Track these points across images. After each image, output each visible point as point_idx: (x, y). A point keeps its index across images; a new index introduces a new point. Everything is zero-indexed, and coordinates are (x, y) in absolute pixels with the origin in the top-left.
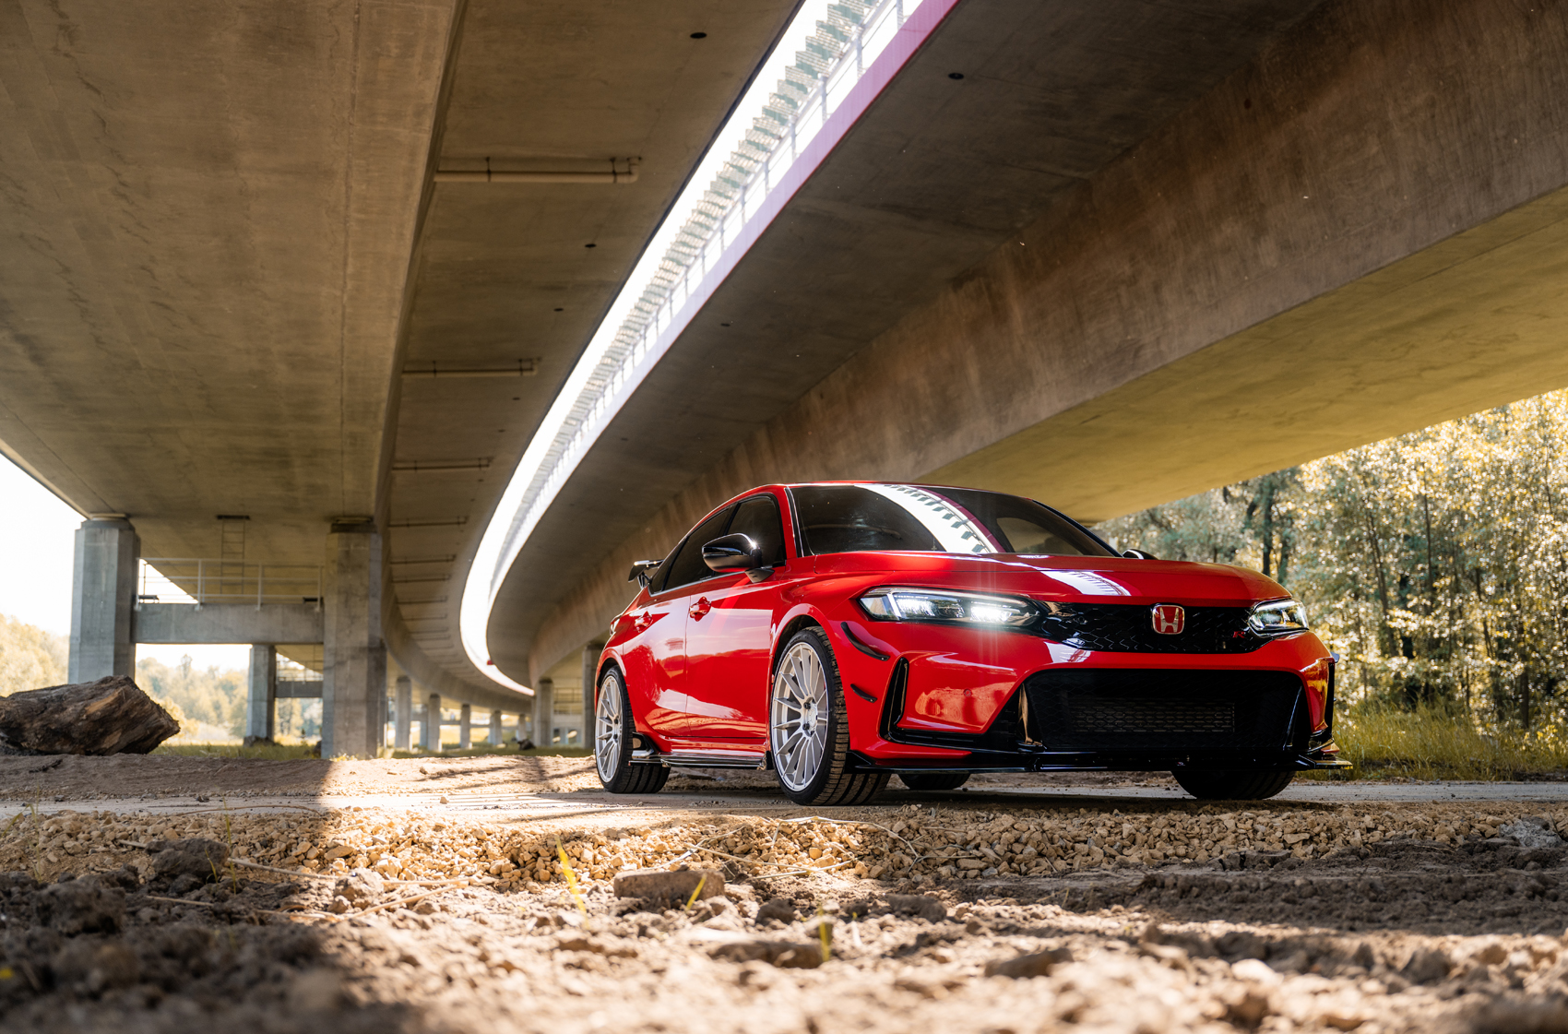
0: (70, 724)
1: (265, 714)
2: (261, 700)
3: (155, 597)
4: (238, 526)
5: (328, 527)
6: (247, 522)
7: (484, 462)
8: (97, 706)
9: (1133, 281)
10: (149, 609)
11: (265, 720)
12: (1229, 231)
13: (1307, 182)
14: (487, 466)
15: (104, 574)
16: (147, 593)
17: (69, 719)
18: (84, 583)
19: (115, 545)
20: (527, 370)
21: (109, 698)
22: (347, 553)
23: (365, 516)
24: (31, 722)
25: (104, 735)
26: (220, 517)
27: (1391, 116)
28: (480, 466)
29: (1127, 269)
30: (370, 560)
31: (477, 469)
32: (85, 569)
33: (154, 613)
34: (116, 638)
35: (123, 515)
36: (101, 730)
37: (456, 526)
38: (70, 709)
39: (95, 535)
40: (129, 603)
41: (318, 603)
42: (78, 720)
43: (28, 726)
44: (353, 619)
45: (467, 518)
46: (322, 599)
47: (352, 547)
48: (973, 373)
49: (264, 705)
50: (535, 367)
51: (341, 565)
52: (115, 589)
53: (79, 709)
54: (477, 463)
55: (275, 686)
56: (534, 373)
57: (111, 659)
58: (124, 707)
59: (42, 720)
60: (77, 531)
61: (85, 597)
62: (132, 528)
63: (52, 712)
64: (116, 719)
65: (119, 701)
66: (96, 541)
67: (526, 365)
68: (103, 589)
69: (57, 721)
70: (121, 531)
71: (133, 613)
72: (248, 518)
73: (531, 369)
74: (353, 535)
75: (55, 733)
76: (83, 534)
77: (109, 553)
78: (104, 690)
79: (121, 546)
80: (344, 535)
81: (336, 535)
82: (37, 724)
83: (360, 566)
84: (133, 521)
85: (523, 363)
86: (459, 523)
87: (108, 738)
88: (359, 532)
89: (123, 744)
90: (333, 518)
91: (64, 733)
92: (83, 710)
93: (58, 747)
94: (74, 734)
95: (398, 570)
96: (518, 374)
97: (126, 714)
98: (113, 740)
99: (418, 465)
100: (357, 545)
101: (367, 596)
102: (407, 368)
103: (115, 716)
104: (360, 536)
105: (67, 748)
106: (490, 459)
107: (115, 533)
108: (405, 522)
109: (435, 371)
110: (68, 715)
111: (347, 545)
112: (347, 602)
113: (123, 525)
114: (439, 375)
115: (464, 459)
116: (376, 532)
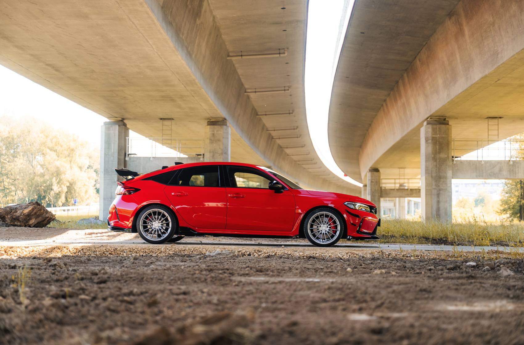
3: (135, 154)
4: (169, 122)
5: (205, 123)
6: (172, 120)
7: (287, 88)
8: (26, 211)
9: (493, 24)
10: (132, 160)
12: (514, 8)
14: (288, 90)
15: (113, 145)
16: (132, 153)
17: (18, 215)
18: (105, 149)
19: (117, 132)
20: (282, 53)
21: (30, 208)
22: (213, 134)
23: (222, 118)
24: (7, 216)
25: (30, 220)
26: (161, 119)
28: (285, 90)
29: (491, 19)
30: (223, 138)
31: (283, 92)
32: (105, 142)
33: (134, 161)
35: (121, 119)
36: (28, 218)
37: (288, 115)
38: (19, 212)
39: (109, 128)
40: (123, 157)
41: (202, 156)
42: (21, 215)
43: (6, 217)
45: (293, 111)
46: (204, 155)
47: (215, 132)
50: (286, 52)
51: (211, 140)
52: (117, 151)
53: (21, 212)
54: (283, 89)
56: (286, 54)
58: (35, 211)
59: (10, 215)
60: (102, 126)
61: (105, 154)
62: (125, 125)
63: (13, 213)
64: (33, 215)
65: (33, 209)
66: (109, 131)
67: (282, 51)
68: (113, 151)
69: (15, 215)
70: (119, 126)
71: (125, 161)
72: (173, 119)
73: (284, 53)
74: (216, 127)
75: (15, 219)
76: (104, 127)
77: (115, 135)
78: (29, 206)
79: (119, 132)
80: (212, 126)
81: (209, 126)
82: (9, 216)
83: (219, 140)
84: (125, 121)
85: (280, 51)
86: (289, 113)
87: (31, 221)
88: (219, 125)
89: (36, 223)
90: (208, 119)
91: (17, 219)
92: (22, 212)
93: (16, 223)
94: (20, 220)
95: (274, 134)
96: (278, 55)
97: (36, 213)
98: (33, 221)
99: (257, 90)
100: (217, 131)
101: (222, 154)
102: (231, 54)
103: (32, 214)
104: (219, 127)
105: (19, 224)
106: (289, 87)
107: (117, 127)
108: (265, 113)
109: (242, 56)
110: (18, 214)
111: (213, 131)
112: (213, 156)
113: (121, 123)
114: (243, 57)
115: (277, 87)
116: (226, 125)
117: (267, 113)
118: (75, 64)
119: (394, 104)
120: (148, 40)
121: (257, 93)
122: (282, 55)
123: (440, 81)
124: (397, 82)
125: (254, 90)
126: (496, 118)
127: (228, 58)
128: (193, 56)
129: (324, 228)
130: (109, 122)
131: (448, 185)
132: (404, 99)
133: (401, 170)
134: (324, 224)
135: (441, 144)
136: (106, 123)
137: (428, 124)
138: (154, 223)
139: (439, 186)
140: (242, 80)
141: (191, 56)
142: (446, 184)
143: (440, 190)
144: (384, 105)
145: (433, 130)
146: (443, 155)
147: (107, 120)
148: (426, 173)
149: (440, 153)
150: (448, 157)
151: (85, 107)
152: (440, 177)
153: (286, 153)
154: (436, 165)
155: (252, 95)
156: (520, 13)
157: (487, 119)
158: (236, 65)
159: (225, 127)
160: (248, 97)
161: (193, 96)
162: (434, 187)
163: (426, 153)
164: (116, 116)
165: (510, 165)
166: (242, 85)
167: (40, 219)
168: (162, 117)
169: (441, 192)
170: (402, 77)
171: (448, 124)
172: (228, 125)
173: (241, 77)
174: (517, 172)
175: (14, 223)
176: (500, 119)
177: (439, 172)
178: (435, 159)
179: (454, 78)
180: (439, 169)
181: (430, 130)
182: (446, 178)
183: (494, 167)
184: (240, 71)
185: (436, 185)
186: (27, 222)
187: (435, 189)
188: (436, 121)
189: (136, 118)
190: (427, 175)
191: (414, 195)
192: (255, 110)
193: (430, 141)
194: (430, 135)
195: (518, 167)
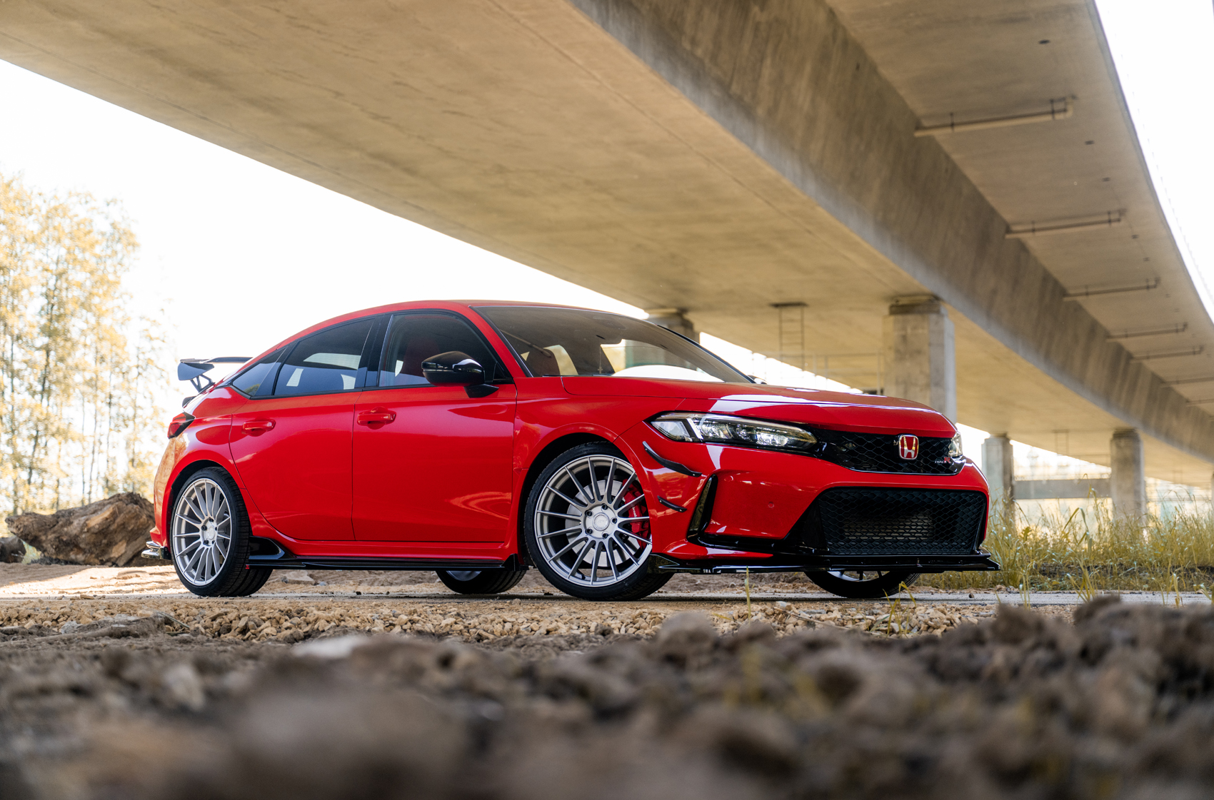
0: (76, 536)
4: (794, 314)
5: (885, 309)
6: (804, 308)
8: (96, 521)
14: (1119, 220)
17: (75, 532)
20: (1059, 111)
21: (106, 513)
22: (904, 338)
23: (927, 295)
24: (45, 534)
25: (110, 544)
26: (776, 306)
28: (1110, 221)
30: (930, 344)
31: (1106, 226)
36: (105, 541)
37: (1145, 291)
38: (76, 523)
42: (82, 532)
43: (43, 538)
45: (1157, 280)
46: (883, 391)
47: (909, 331)
51: (898, 351)
53: (82, 522)
54: (1106, 218)
56: (1069, 114)
58: (119, 520)
59: (54, 532)
62: (686, 325)
63: (62, 526)
64: (115, 531)
65: (114, 515)
69: (66, 533)
72: (804, 304)
73: (1065, 111)
74: (910, 317)
75: (67, 544)
78: (104, 505)
80: (900, 317)
81: (892, 318)
82: (51, 536)
83: (919, 352)
84: (690, 316)
86: (1148, 287)
87: (114, 549)
88: (921, 313)
89: (130, 553)
90: (892, 298)
91: (73, 544)
92: (85, 524)
93: (72, 556)
94: (82, 546)
95: (1131, 345)
96: (1048, 118)
97: (123, 526)
98: (121, 549)
99: (1037, 226)
100: (915, 328)
101: (928, 386)
102: (925, 123)
103: (112, 528)
104: (919, 317)
105: (81, 557)
106: (1122, 212)
108: (1084, 291)
109: (952, 125)
110: (74, 528)
111: (904, 328)
112: (906, 392)
113: (676, 320)
115: (1090, 213)
116: (938, 312)
117: (1090, 290)
122: (1059, 117)
125: (1030, 227)
127: (918, 134)
128: (761, 111)
129: (603, 522)
134: (604, 506)
140: (989, 199)
141: (748, 112)
153: (1180, 397)
155: (1032, 241)
158: (956, 157)
159: (933, 317)
160: (1023, 247)
161: (809, 232)
164: (662, 302)
166: (993, 212)
168: (777, 301)
172: (943, 311)
173: (981, 190)
175: (67, 555)
184: (972, 174)
186: (105, 551)
189: (709, 308)
192: (1056, 282)
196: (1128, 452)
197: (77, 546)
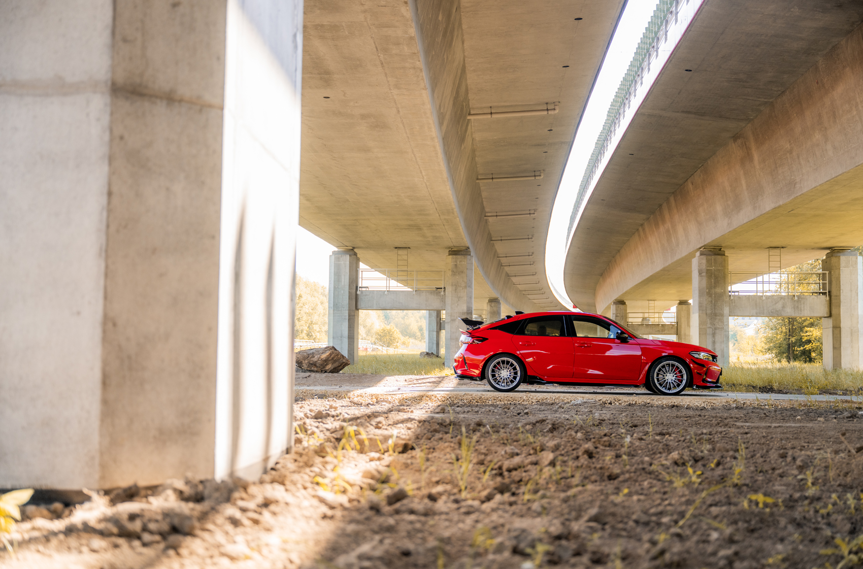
0: (316, 362)
1: (435, 339)
2: (433, 331)
3: (367, 287)
4: (405, 252)
5: (447, 252)
6: (409, 249)
7: (532, 212)
8: (324, 356)
9: (791, 152)
10: (364, 293)
11: (435, 342)
13: (837, 121)
14: (534, 214)
15: (343, 277)
16: (363, 286)
17: (316, 360)
18: (334, 281)
19: (348, 263)
20: (538, 176)
21: (328, 353)
22: (456, 265)
23: (465, 247)
25: (326, 365)
26: (396, 248)
27: (858, 100)
28: (530, 214)
29: (788, 146)
30: (467, 269)
31: (529, 215)
32: (335, 274)
33: (366, 295)
34: (349, 308)
35: (351, 248)
36: (325, 363)
37: (527, 240)
38: (316, 357)
39: (338, 258)
40: (355, 291)
41: (443, 290)
42: (318, 360)
43: (304, 362)
44: (459, 298)
45: (533, 236)
46: (444, 288)
47: (458, 262)
48: (743, 182)
49: (435, 333)
50: (542, 174)
51: (453, 271)
52: (348, 284)
54: (528, 212)
55: (440, 323)
56: (542, 177)
57: (347, 317)
58: (332, 356)
59: (308, 360)
60: (330, 256)
61: (335, 288)
62: (355, 254)
63: (311, 358)
64: (329, 360)
65: (330, 354)
66: (339, 261)
67: (537, 173)
68: (343, 284)
69: (312, 361)
70: (350, 255)
71: (356, 295)
72: (409, 248)
73: (540, 176)
74: (459, 257)
75: (312, 364)
76: (333, 257)
77: (345, 266)
78: (326, 351)
79: (350, 263)
80: (454, 256)
81: (451, 256)
82: (306, 361)
83: (462, 272)
84: (356, 250)
85: (535, 173)
86: (528, 238)
88: (462, 255)
89: (332, 368)
90: (449, 248)
91: (314, 364)
92: (320, 358)
93: (313, 369)
94: (317, 365)
95: (504, 260)
96: (532, 178)
97: (332, 359)
98: (329, 367)
99: (498, 214)
100: (461, 262)
101: (466, 287)
102: (479, 177)
104: (463, 257)
105: (315, 369)
106: (535, 210)
107: (348, 257)
108: (500, 239)
109: (492, 178)
110: (315, 359)
111: (456, 262)
112: (456, 289)
113: (352, 253)
114: (494, 180)
115: (522, 211)
116: (470, 255)
117: (502, 239)
118: (331, 194)
119: (655, 229)
120: (423, 171)
121: (498, 217)
122: (536, 178)
123: (719, 208)
124: (660, 206)
125: (495, 214)
126: (778, 247)
127: (477, 181)
129: (670, 377)
130: (338, 251)
131: (725, 324)
132: (668, 225)
133: (650, 302)
134: (670, 373)
135: (716, 278)
136: (334, 252)
137: (701, 254)
138: (502, 372)
139: (715, 325)
140: (484, 203)
142: (723, 322)
143: (715, 329)
144: (640, 229)
145: (708, 261)
146: (718, 290)
147: (336, 249)
148: (699, 310)
149: (715, 287)
150: (725, 292)
151: (318, 236)
152: (716, 315)
154: (712, 301)
155: (490, 219)
156: (825, 142)
157: (768, 249)
158: (482, 188)
159: (469, 257)
160: (487, 221)
161: (444, 225)
162: (709, 325)
163: (699, 287)
164: (345, 244)
165: (795, 301)
166: (484, 208)
167: (336, 364)
168: (398, 246)
169: (717, 331)
170: (667, 200)
171: (724, 255)
173: (484, 200)
174: (802, 309)
175: (311, 368)
176: (782, 249)
177: (715, 308)
178: (709, 294)
179: (737, 205)
180: (715, 305)
181: (704, 261)
182: (722, 315)
183: (776, 303)
184: (485, 194)
185: (711, 323)
186: (324, 367)
187: (710, 328)
188: (710, 251)
189: (370, 246)
190: (701, 312)
191: (666, 332)
192: (491, 235)
193: (704, 274)
194: (704, 267)
195: (804, 303)
196: (495, 309)
197: (315, 365)
